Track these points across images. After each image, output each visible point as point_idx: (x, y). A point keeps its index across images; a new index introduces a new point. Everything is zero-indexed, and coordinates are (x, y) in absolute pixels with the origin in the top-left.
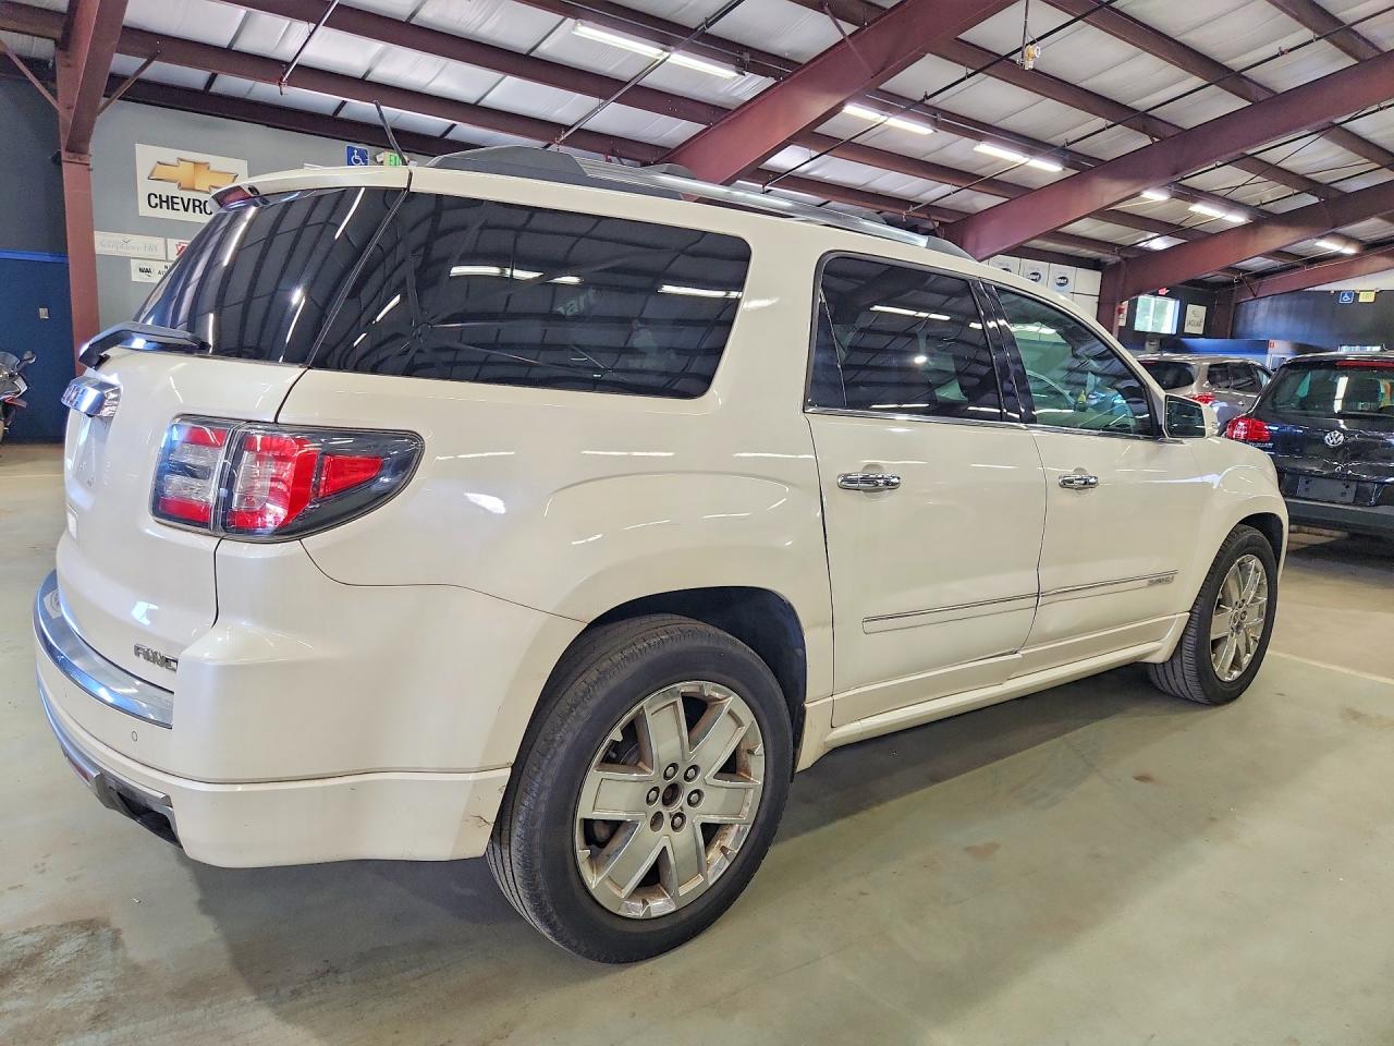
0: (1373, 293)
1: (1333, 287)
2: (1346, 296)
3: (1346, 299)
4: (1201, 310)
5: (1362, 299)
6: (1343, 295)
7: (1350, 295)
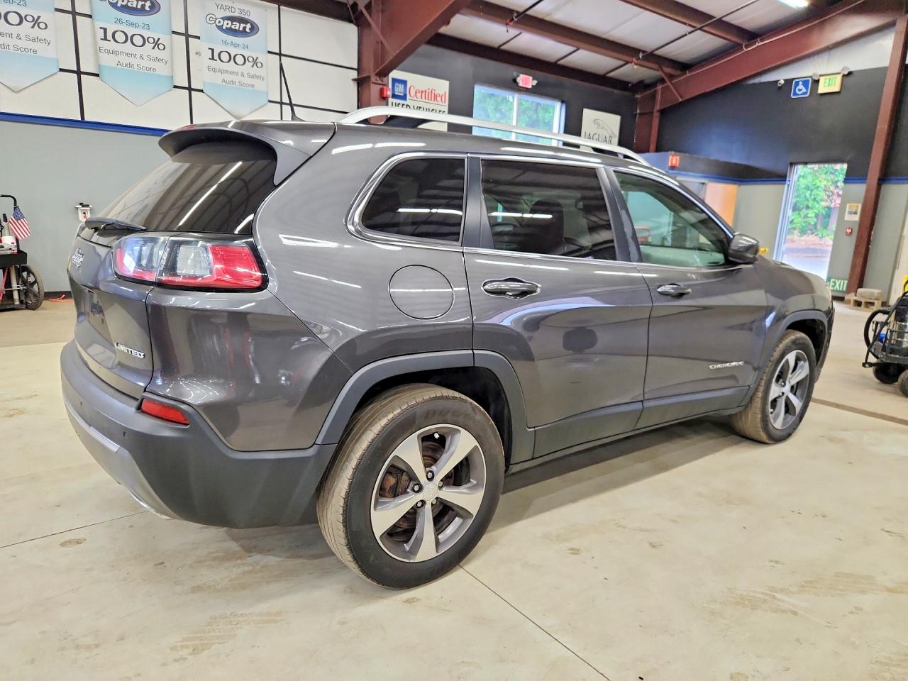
0: (839, 78)
1: (780, 76)
2: (801, 86)
3: (801, 91)
4: (612, 122)
5: (822, 89)
6: (797, 84)
7: (805, 84)
